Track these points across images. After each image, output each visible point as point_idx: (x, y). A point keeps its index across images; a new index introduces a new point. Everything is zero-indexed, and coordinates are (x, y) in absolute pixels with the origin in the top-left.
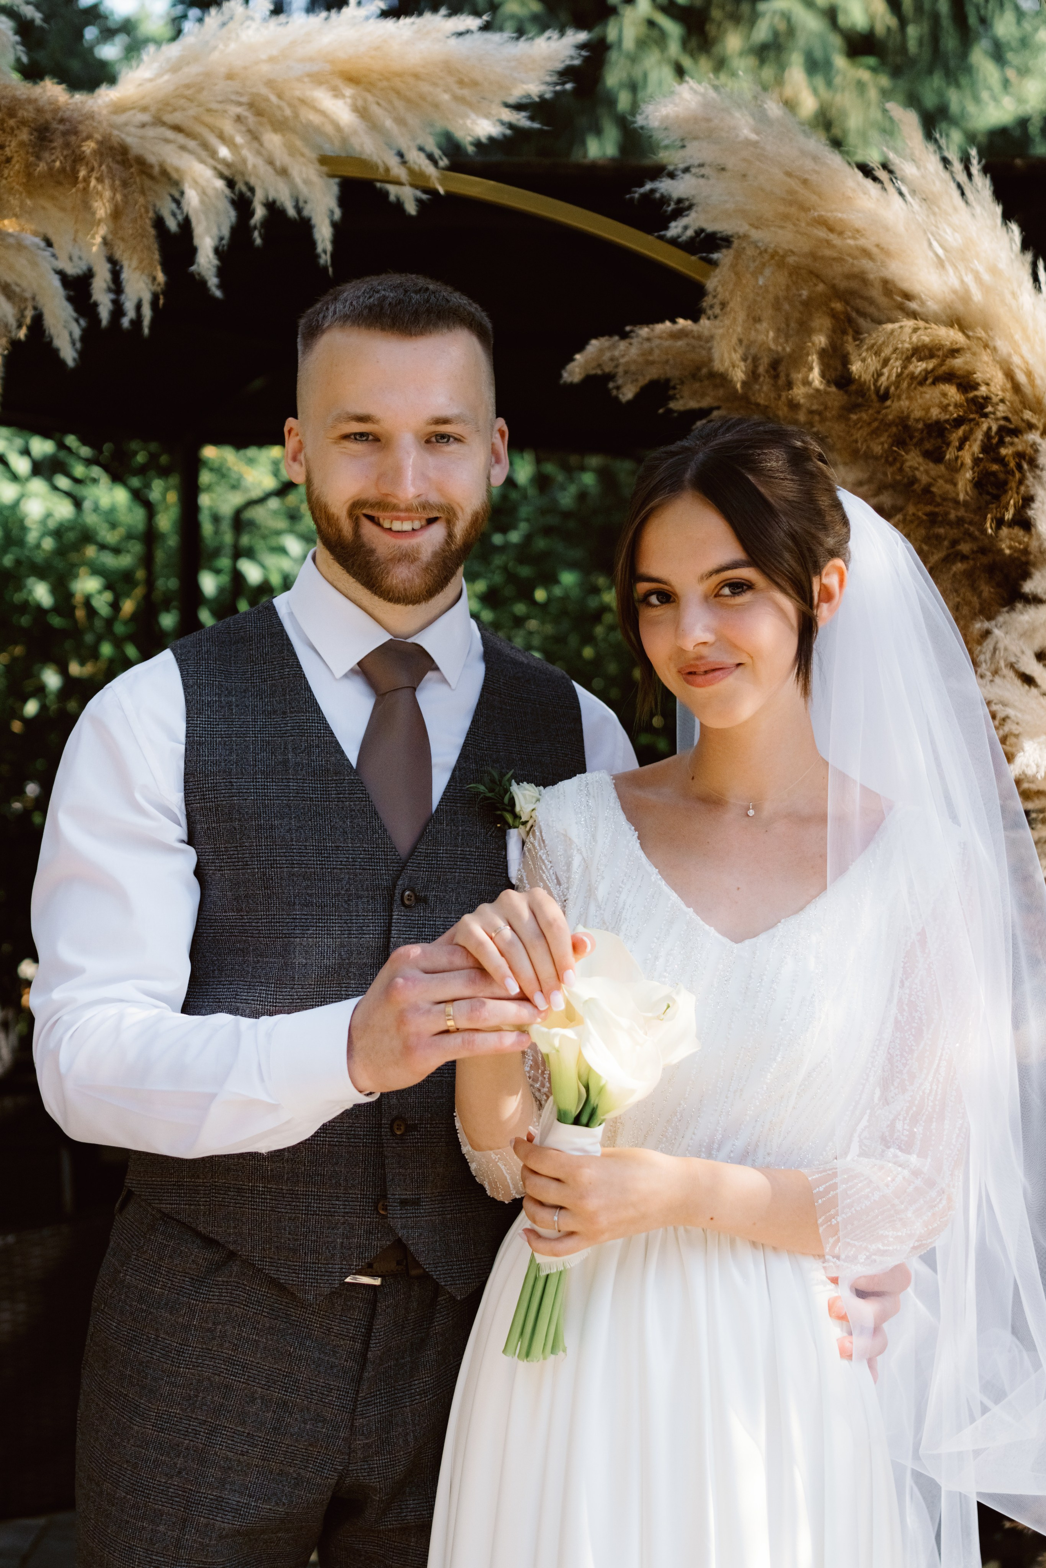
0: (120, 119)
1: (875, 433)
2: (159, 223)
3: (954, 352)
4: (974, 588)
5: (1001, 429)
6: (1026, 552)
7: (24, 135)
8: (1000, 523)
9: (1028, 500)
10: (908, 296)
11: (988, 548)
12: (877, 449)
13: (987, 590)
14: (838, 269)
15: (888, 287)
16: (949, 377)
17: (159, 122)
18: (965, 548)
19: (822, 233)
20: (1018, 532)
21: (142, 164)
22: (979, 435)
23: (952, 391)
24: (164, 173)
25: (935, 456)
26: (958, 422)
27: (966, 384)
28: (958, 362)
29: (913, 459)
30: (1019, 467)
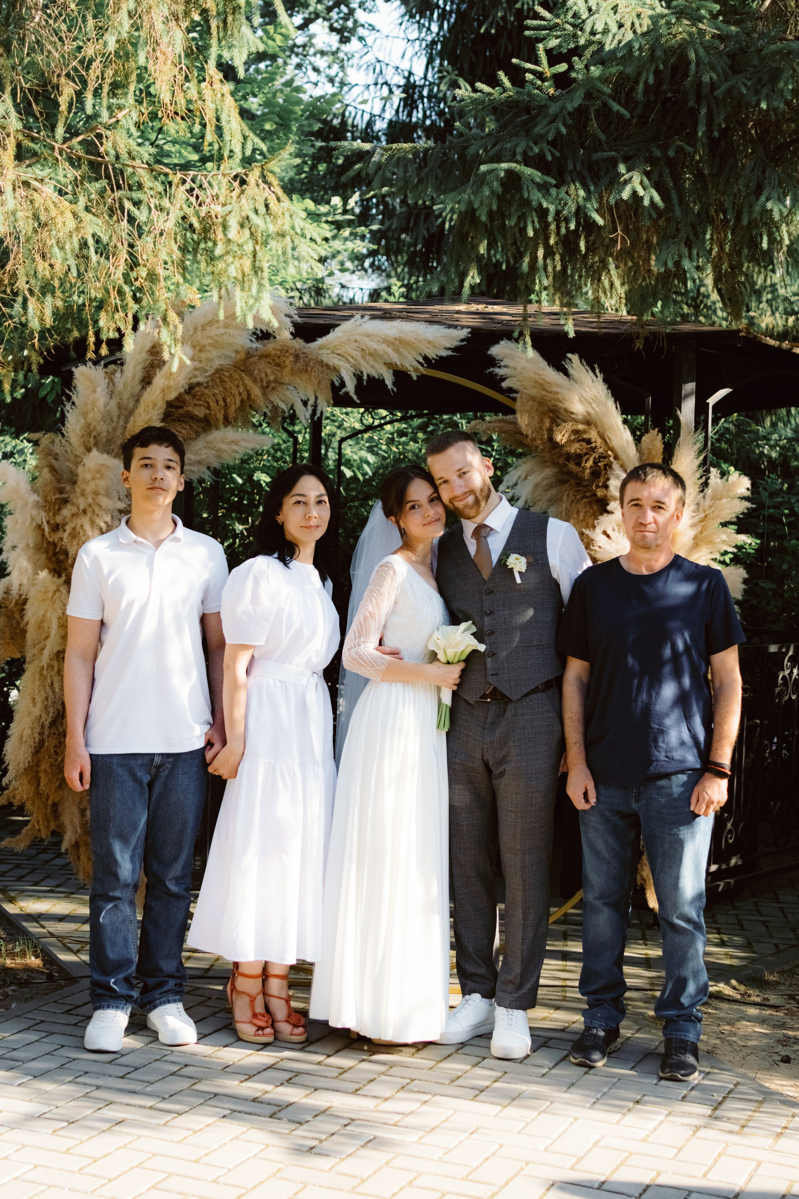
0: (321, 352)
1: (560, 456)
2: (332, 384)
3: (585, 432)
4: (591, 507)
5: (600, 457)
6: (606, 496)
7: (291, 358)
8: (598, 486)
9: (608, 479)
10: (572, 413)
11: (595, 495)
12: (561, 461)
13: (595, 508)
14: (550, 404)
15: (566, 410)
16: (583, 440)
17: (333, 352)
18: (588, 494)
19: (544, 393)
20: (604, 490)
21: (327, 366)
22: (592, 459)
23: (584, 444)
24: (335, 368)
25: (579, 464)
26: (586, 454)
27: (588, 441)
28: (585, 436)
29: (572, 466)
30: (605, 469)
